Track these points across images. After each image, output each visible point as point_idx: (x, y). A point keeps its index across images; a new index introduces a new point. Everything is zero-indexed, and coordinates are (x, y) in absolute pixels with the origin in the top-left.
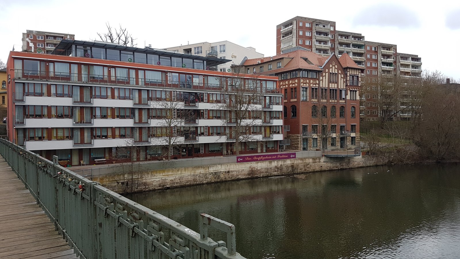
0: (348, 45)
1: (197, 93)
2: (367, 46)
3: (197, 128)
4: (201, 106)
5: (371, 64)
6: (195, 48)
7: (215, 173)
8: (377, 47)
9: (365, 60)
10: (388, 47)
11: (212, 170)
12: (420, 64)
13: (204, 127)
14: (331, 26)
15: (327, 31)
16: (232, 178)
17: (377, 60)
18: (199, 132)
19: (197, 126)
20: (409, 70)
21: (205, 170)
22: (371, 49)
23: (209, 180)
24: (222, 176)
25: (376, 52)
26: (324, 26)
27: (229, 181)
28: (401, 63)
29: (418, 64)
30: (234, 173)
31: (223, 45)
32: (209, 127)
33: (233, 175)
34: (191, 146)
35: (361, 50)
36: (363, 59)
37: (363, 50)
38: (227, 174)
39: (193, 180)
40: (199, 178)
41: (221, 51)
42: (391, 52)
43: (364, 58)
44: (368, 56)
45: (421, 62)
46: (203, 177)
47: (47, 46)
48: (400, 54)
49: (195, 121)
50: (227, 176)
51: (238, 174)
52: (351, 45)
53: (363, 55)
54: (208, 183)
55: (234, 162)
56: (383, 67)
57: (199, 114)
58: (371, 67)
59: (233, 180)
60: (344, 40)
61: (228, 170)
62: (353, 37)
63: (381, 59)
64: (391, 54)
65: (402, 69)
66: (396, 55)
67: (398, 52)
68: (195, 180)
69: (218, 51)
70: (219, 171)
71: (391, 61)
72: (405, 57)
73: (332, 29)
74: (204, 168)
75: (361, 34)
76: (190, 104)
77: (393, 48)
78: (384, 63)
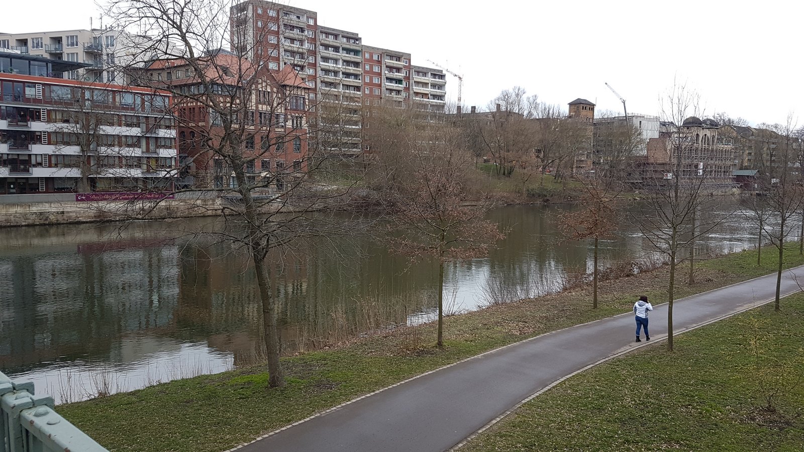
0: (336, 49)
1: (29, 108)
2: (364, 52)
3: (30, 155)
4: (36, 126)
5: (371, 79)
6: (68, 37)
7: (40, 213)
8: (381, 55)
9: (363, 72)
10: (398, 56)
11: (34, 209)
12: (444, 83)
13: (42, 155)
14: (308, 18)
15: (301, 25)
16: (68, 220)
17: (380, 74)
18: (33, 162)
19: (31, 153)
20: (429, 90)
21: (24, 209)
22: (371, 56)
23: (30, 222)
24: (52, 217)
25: (379, 62)
26: (298, 17)
27: (63, 224)
28: (415, 80)
29: (440, 83)
30: (71, 214)
31: (110, 36)
32: (50, 156)
33: (70, 217)
34: (24, 181)
35: (358, 59)
36: (359, 70)
37: (359, 57)
38: (61, 215)
39: (5, 220)
40: (14, 218)
41: (108, 45)
42: (401, 64)
43: (361, 70)
44: (367, 67)
45: (445, 80)
46: (20, 218)
48: (415, 67)
49: (28, 147)
50: (60, 217)
51: (78, 216)
52: (341, 49)
53: (360, 65)
54: (28, 226)
55: (73, 201)
56: (387, 84)
57: (35, 138)
58: (371, 84)
59: (70, 223)
60: (330, 40)
61: (62, 210)
62: (343, 37)
63: (386, 73)
64: (401, 66)
65: (417, 89)
66: (409, 67)
67: (412, 63)
68: (7, 221)
69: (104, 42)
70: (47, 211)
71: (401, 77)
72: (422, 72)
73: (311, 22)
74: (21, 206)
75: (358, 34)
76: (19, 123)
77: (403, 58)
78: (390, 80)
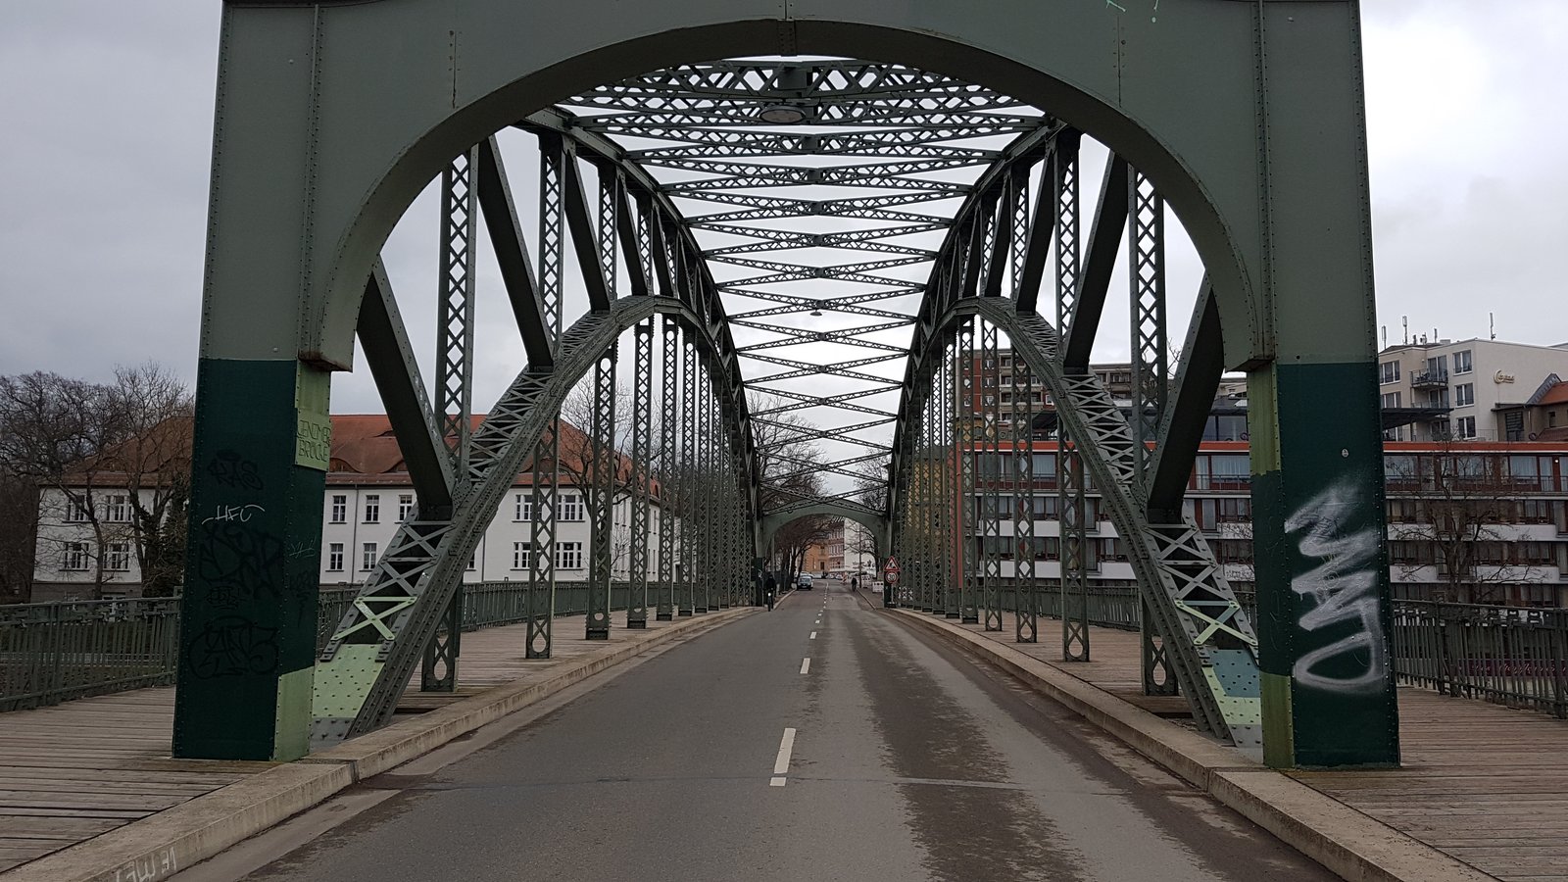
31: (1464, 353)
41: (1458, 370)
47: (1003, 383)
69: (1451, 367)
